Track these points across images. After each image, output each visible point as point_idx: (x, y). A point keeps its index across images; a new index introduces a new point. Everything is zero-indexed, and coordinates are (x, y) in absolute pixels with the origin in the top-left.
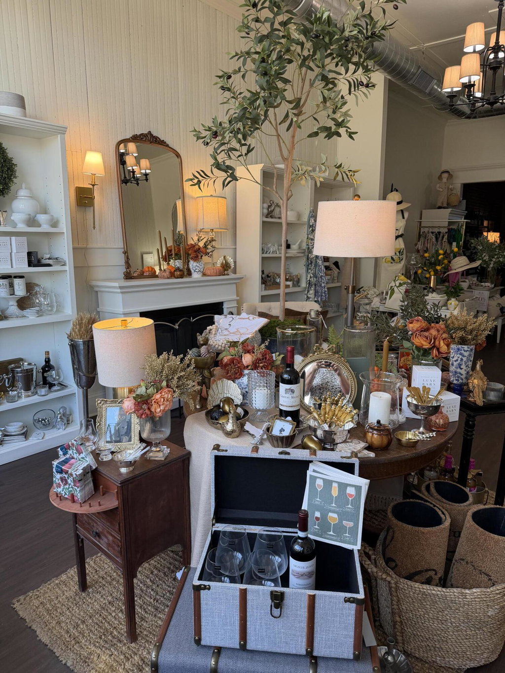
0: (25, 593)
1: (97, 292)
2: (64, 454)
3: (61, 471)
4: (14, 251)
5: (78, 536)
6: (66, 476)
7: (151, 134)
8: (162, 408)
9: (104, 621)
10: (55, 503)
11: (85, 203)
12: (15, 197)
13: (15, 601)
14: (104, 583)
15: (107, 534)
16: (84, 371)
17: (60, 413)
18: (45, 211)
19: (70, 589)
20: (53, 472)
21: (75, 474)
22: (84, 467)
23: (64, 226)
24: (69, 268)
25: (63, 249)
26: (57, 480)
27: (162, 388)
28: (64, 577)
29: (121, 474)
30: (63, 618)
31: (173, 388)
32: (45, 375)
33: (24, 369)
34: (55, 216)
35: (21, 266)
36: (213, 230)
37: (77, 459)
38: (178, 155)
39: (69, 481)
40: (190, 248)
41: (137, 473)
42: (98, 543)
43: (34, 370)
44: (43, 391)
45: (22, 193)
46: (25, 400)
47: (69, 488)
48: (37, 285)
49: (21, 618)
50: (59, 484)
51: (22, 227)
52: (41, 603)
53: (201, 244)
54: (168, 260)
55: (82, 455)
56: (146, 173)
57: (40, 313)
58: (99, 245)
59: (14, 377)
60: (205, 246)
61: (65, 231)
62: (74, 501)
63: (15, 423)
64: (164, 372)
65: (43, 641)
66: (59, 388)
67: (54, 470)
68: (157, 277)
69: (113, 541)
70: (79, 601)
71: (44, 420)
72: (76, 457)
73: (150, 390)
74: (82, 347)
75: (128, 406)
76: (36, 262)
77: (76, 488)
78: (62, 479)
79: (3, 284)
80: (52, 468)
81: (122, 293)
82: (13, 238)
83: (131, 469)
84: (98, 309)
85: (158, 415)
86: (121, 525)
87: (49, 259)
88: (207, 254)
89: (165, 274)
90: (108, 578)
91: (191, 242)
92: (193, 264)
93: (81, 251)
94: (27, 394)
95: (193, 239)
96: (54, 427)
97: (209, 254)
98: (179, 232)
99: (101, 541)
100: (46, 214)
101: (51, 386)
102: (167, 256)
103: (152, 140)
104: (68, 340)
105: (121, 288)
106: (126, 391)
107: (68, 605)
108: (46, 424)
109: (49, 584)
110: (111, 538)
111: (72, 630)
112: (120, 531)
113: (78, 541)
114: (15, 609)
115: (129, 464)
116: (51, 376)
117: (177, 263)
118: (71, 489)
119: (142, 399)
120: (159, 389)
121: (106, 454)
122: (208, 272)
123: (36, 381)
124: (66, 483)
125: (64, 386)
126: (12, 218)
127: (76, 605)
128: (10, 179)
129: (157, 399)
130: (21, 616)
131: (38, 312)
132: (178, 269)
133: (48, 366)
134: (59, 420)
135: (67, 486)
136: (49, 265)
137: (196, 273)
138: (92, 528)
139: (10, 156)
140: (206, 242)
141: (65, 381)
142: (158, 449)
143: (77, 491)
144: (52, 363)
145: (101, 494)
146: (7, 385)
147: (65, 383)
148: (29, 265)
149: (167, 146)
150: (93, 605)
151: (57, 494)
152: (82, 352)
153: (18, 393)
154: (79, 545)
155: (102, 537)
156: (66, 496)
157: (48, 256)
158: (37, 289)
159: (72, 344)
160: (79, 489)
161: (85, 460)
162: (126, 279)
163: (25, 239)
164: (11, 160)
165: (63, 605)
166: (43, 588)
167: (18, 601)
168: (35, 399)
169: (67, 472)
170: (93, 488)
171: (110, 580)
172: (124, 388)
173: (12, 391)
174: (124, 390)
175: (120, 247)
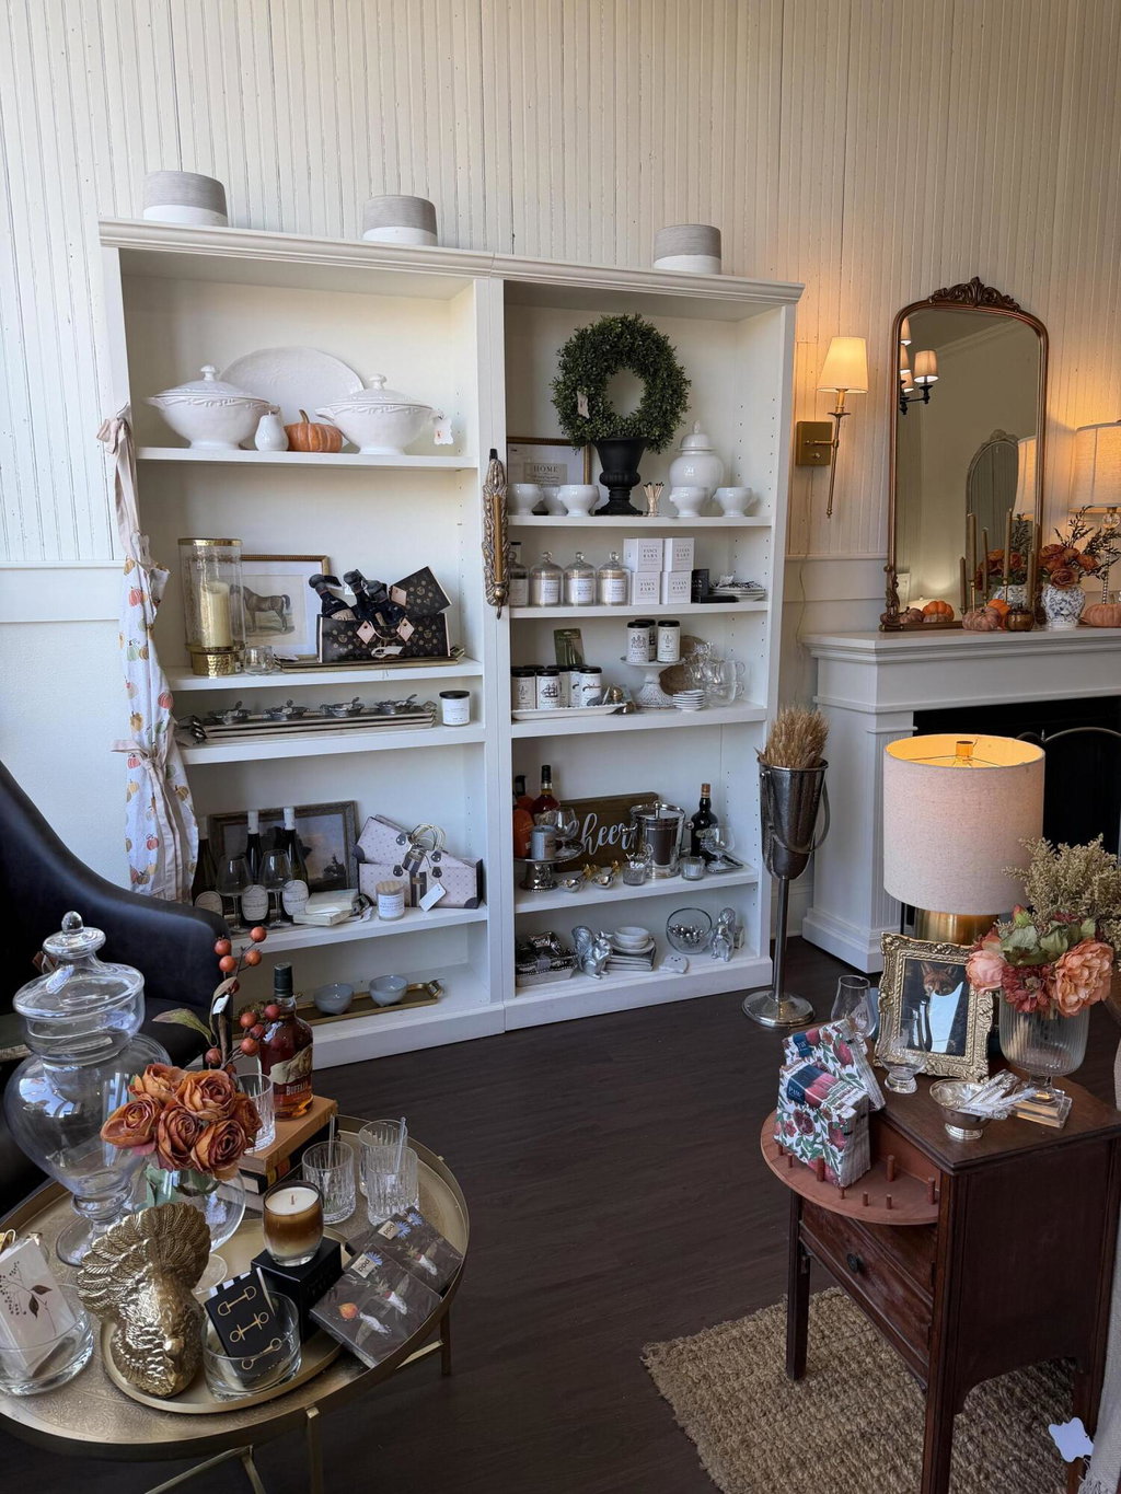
0: (666, 1338)
1: (817, 659)
2: (804, 1054)
3: (801, 1099)
4: (669, 568)
5: (799, 1250)
6: (813, 1114)
7: (980, 284)
8: (1083, 994)
9: (852, 1482)
10: (779, 1171)
11: (815, 457)
12: (679, 453)
13: (647, 1349)
14: (844, 1375)
15: (888, 1276)
16: (786, 837)
17: (723, 922)
18: (731, 480)
19: (766, 1364)
20: (777, 1093)
21: (839, 1116)
22: (857, 1102)
23: (772, 512)
24: (771, 606)
25: (764, 565)
26: (785, 1115)
27: (1081, 940)
28: (749, 1326)
29: (947, 1141)
30: (754, 1432)
31: (1112, 944)
32: (699, 834)
33: (661, 817)
34: (754, 490)
35: (677, 601)
36: (1115, 509)
37: (834, 1074)
38: (1040, 330)
39: (818, 1127)
40: (1050, 557)
41: (995, 1149)
42: (857, 1286)
43: (681, 823)
44: (693, 869)
45: (694, 442)
46: (658, 884)
47: (814, 1142)
48: (700, 642)
49: (662, 1398)
50: (790, 1126)
51: (688, 517)
52: (704, 1376)
53: (1081, 546)
54: (985, 587)
55: (849, 1069)
56: (926, 382)
57: (703, 704)
58: (835, 553)
59: (640, 831)
60: (1092, 549)
61: (773, 523)
62: (823, 1178)
63: (633, 929)
64: (1087, 895)
65: (713, 1477)
66: (723, 867)
67: (782, 1090)
68: (958, 626)
69: (906, 1302)
70: (787, 1401)
71: (689, 932)
72: (832, 1070)
73: (1051, 939)
74: (786, 785)
75: (985, 973)
76: (705, 594)
77: (836, 1149)
78: (799, 1117)
79: (639, 637)
80: (778, 1083)
81: (879, 664)
82: (670, 542)
83: (977, 1134)
84: (816, 699)
85: (1069, 1011)
86: (940, 1271)
87: (733, 585)
88: (1095, 570)
89: (984, 621)
90: (854, 1366)
91: (1051, 540)
92: (1052, 597)
93: (797, 568)
94: (661, 871)
95: (1059, 532)
96: (706, 950)
97: (1099, 570)
98: (1019, 516)
99: (869, 1287)
100: (731, 486)
101: (709, 858)
102: (985, 576)
103: (979, 298)
104: (758, 764)
105: (878, 652)
106: (951, 920)
107: (763, 1403)
108: (691, 940)
109: (719, 1334)
110: (900, 1291)
111: (777, 1474)
112: (933, 1285)
113: (800, 1260)
114: (649, 1371)
115: (971, 1122)
116: (712, 838)
117: (1011, 594)
118: (820, 1147)
119: (1028, 962)
120: (1075, 941)
121: (903, 1076)
122: (1096, 617)
123: (681, 845)
124: (809, 1129)
125: (736, 863)
126: (671, 498)
127: (782, 1410)
128: (675, 414)
129: (1070, 969)
130: (663, 1392)
131: (701, 699)
132: (1020, 609)
133: (705, 817)
134: (720, 937)
135: (811, 1138)
136: (732, 599)
137: (1062, 618)
138: (845, 1246)
139: (678, 363)
140: (1094, 540)
141: (735, 854)
142: (1047, 1097)
143: (835, 1157)
144: (713, 810)
145: (889, 1175)
146: (624, 848)
147: (739, 857)
148: (694, 599)
149: (1016, 308)
150: (823, 1426)
151: (781, 1147)
152: (786, 795)
153: (647, 867)
154: (799, 1270)
155: (874, 1278)
156: (806, 1161)
157: (729, 579)
158: (700, 650)
159: (767, 775)
160: (841, 1154)
161: (856, 1082)
162: (886, 630)
163: (689, 543)
164: (680, 372)
165: (751, 1399)
166: (706, 1339)
167: (655, 1353)
168: (677, 884)
169: (815, 1105)
170: (868, 1155)
171: (858, 1372)
172: (947, 915)
173: (635, 861)
174: (946, 919)
175: (878, 555)
